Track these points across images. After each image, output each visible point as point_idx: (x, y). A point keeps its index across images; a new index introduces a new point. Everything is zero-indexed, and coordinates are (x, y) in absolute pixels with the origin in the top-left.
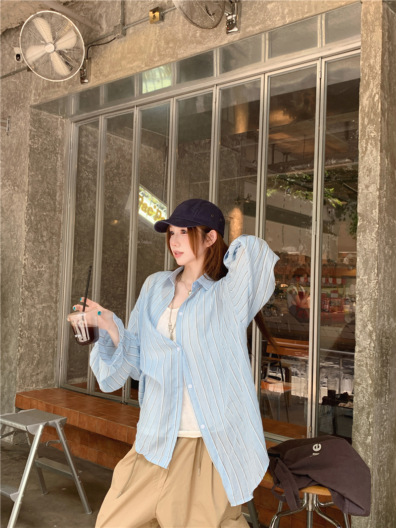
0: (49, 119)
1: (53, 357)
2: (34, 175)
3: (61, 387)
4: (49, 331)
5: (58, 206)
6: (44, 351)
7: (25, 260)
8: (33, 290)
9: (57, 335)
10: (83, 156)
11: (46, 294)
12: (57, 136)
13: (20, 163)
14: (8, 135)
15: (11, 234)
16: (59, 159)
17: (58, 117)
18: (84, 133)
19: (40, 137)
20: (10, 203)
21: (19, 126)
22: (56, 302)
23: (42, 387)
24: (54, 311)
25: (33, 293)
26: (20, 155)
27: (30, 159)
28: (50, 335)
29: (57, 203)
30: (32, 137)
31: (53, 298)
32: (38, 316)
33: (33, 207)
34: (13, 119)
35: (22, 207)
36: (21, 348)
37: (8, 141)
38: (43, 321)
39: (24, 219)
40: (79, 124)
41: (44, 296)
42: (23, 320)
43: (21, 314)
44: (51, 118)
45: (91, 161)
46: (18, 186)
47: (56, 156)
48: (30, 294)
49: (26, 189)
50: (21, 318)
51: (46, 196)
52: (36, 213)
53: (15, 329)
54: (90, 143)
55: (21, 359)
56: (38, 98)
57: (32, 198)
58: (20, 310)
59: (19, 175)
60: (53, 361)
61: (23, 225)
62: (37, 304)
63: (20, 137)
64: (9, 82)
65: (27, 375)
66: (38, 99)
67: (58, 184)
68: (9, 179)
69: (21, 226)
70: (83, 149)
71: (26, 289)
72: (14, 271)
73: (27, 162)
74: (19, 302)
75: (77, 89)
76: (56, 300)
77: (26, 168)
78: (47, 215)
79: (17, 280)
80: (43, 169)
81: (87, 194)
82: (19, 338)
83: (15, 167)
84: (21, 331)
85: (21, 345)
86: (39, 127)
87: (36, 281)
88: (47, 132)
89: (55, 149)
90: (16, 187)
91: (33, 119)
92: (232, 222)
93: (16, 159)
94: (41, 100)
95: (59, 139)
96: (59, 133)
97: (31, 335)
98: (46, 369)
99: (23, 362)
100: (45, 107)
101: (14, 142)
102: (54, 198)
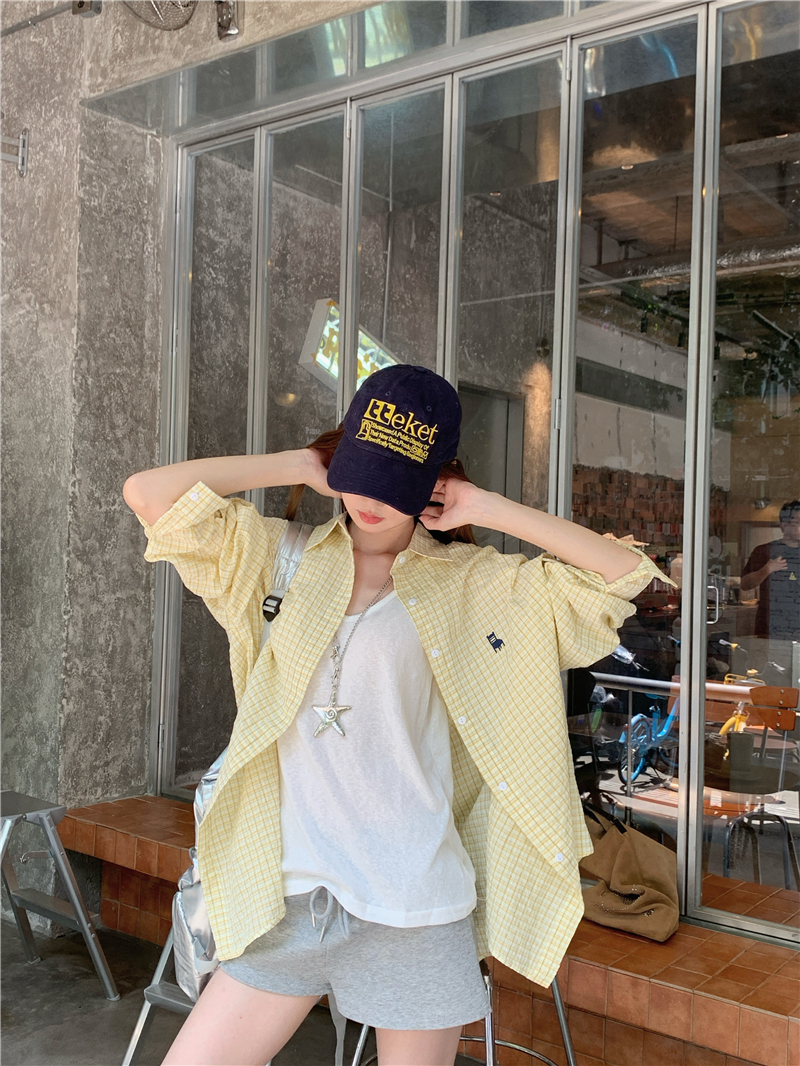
0: (124, 137)
1: (142, 722)
2: (92, 275)
3: (162, 794)
4: (131, 658)
5: (149, 353)
6: (122, 706)
7: (74, 483)
8: (94, 558)
9: (151, 670)
10: (203, 230)
11: (124, 567)
12: (146, 179)
13: (57, 244)
14: (21, 175)
15: (36, 422)
16: (150, 236)
17: (145, 131)
18: (206, 173)
19: (105, 179)
20: (30, 344)
21: (52, 153)
22: (147, 589)
23: (117, 795)
24: (144, 610)
25: (93, 566)
26: (55, 225)
27: (82, 236)
28: (135, 667)
29: (145, 344)
30: (87, 180)
31: (140, 578)
32: (106, 622)
33: (92, 354)
34: (34, 136)
35: (63, 352)
36: (68, 701)
37: (22, 192)
38: (117, 634)
39: (68, 384)
40: (198, 151)
41: (120, 573)
42: (71, 633)
43: (66, 617)
44: (130, 134)
45: (221, 243)
46: (51, 303)
47: (142, 230)
48: (88, 568)
49: (74, 310)
50: (67, 626)
51: (121, 326)
52: (98, 369)
53: (53, 655)
54: (219, 200)
55: (66, 730)
56: (100, 80)
57: (89, 331)
58: (63, 607)
59: (54, 274)
60: (142, 731)
61: (67, 399)
62: (104, 592)
63: (56, 181)
64: (22, 44)
65: (83, 766)
66: (101, 84)
67: (148, 298)
68: (27, 286)
69: (61, 401)
70: (204, 214)
71: (77, 556)
72: (46, 512)
73: (74, 243)
74: (62, 587)
75: (207, 52)
76: (148, 582)
77: (71, 256)
78: (123, 375)
79: (56, 534)
80: (114, 260)
81: (213, 326)
82: (63, 676)
83: (42, 257)
84: (67, 660)
85: (68, 694)
86: (102, 154)
87: (101, 536)
88: (121, 169)
89: (140, 212)
90: (45, 305)
91: (88, 134)
92: (530, 396)
93: (46, 235)
94: (110, 85)
95: (149, 187)
96: (150, 171)
97: (91, 668)
98: (127, 752)
99: (73, 735)
100: (116, 106)
101: (39, 192)
102: (139, 333)
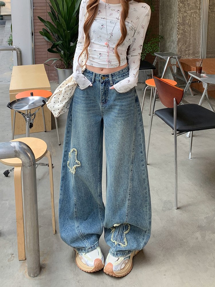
8: (185, 3)
23: (192, 57)
24: (198, 15)
32: (188, 18)
36: (179, 35)
38: (191, 20)
41: (192, 6)
42: (179, 20)
48: (183, 5)
55: (179, 41)
58: (178, 14)
62: (188, 10)
65: (183, 50)
74: (177, 9)
76: (200, 8)
82: (177, 30)
84: (178, 26)
97: (185, 28)
